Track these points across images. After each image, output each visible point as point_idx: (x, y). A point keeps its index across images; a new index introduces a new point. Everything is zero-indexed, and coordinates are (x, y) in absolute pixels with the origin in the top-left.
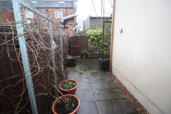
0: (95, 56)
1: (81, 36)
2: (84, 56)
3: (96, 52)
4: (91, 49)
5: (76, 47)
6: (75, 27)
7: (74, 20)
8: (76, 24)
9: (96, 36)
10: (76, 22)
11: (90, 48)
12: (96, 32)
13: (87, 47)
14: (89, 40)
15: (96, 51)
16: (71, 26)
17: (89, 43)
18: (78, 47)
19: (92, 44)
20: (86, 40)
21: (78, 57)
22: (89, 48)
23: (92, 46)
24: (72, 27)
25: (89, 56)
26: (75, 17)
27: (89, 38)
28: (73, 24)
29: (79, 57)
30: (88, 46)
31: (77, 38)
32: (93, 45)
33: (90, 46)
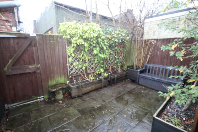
0: (89, 88)
1: (44, 38)
2: (60, 96)
3: (89, 78)
4: (74, 71)
5: (27, 71)
6: (18, 27)
7: (14, 13)
8: (19, 22)
9: (86, 40)
10: (18, 19)
11: (72, 70)
12: (86, 28)
13: (65, 68)
14: (70, 50)
15: (88, 74)
16: (7, 24)
17: (69, 57)
18: (35, 72)
19: (76, 59)
20: (61, 48)
21: (37, 102)
22: (69, 70)
23: (78, 65)
24: (11, 26)
25: (74, 93)
26: (15, 6)
27: (70, 43)
28: (11, 20)
29: (41, 98)
30: (68, 64)
31: (27, 43)
32: (78, 61)
33: (72, 64)
